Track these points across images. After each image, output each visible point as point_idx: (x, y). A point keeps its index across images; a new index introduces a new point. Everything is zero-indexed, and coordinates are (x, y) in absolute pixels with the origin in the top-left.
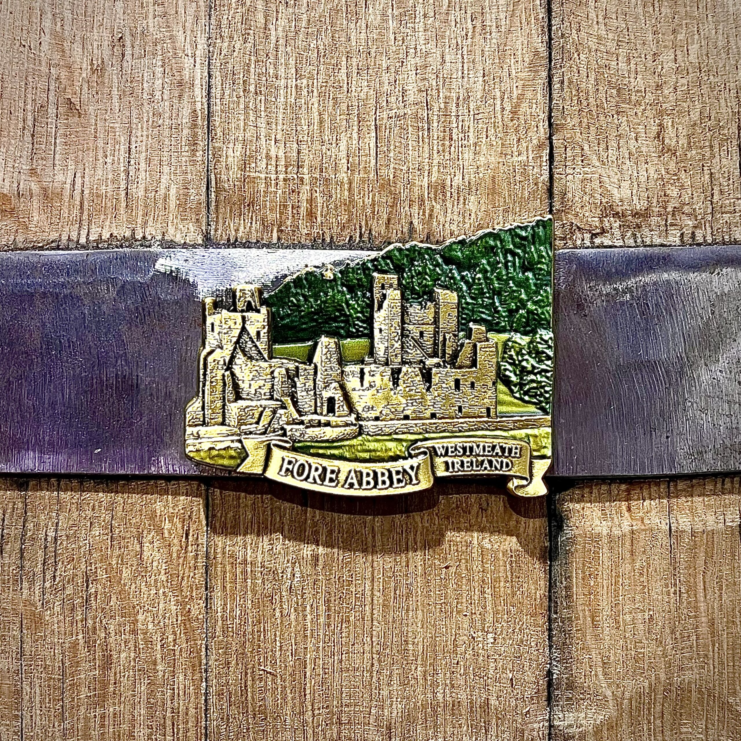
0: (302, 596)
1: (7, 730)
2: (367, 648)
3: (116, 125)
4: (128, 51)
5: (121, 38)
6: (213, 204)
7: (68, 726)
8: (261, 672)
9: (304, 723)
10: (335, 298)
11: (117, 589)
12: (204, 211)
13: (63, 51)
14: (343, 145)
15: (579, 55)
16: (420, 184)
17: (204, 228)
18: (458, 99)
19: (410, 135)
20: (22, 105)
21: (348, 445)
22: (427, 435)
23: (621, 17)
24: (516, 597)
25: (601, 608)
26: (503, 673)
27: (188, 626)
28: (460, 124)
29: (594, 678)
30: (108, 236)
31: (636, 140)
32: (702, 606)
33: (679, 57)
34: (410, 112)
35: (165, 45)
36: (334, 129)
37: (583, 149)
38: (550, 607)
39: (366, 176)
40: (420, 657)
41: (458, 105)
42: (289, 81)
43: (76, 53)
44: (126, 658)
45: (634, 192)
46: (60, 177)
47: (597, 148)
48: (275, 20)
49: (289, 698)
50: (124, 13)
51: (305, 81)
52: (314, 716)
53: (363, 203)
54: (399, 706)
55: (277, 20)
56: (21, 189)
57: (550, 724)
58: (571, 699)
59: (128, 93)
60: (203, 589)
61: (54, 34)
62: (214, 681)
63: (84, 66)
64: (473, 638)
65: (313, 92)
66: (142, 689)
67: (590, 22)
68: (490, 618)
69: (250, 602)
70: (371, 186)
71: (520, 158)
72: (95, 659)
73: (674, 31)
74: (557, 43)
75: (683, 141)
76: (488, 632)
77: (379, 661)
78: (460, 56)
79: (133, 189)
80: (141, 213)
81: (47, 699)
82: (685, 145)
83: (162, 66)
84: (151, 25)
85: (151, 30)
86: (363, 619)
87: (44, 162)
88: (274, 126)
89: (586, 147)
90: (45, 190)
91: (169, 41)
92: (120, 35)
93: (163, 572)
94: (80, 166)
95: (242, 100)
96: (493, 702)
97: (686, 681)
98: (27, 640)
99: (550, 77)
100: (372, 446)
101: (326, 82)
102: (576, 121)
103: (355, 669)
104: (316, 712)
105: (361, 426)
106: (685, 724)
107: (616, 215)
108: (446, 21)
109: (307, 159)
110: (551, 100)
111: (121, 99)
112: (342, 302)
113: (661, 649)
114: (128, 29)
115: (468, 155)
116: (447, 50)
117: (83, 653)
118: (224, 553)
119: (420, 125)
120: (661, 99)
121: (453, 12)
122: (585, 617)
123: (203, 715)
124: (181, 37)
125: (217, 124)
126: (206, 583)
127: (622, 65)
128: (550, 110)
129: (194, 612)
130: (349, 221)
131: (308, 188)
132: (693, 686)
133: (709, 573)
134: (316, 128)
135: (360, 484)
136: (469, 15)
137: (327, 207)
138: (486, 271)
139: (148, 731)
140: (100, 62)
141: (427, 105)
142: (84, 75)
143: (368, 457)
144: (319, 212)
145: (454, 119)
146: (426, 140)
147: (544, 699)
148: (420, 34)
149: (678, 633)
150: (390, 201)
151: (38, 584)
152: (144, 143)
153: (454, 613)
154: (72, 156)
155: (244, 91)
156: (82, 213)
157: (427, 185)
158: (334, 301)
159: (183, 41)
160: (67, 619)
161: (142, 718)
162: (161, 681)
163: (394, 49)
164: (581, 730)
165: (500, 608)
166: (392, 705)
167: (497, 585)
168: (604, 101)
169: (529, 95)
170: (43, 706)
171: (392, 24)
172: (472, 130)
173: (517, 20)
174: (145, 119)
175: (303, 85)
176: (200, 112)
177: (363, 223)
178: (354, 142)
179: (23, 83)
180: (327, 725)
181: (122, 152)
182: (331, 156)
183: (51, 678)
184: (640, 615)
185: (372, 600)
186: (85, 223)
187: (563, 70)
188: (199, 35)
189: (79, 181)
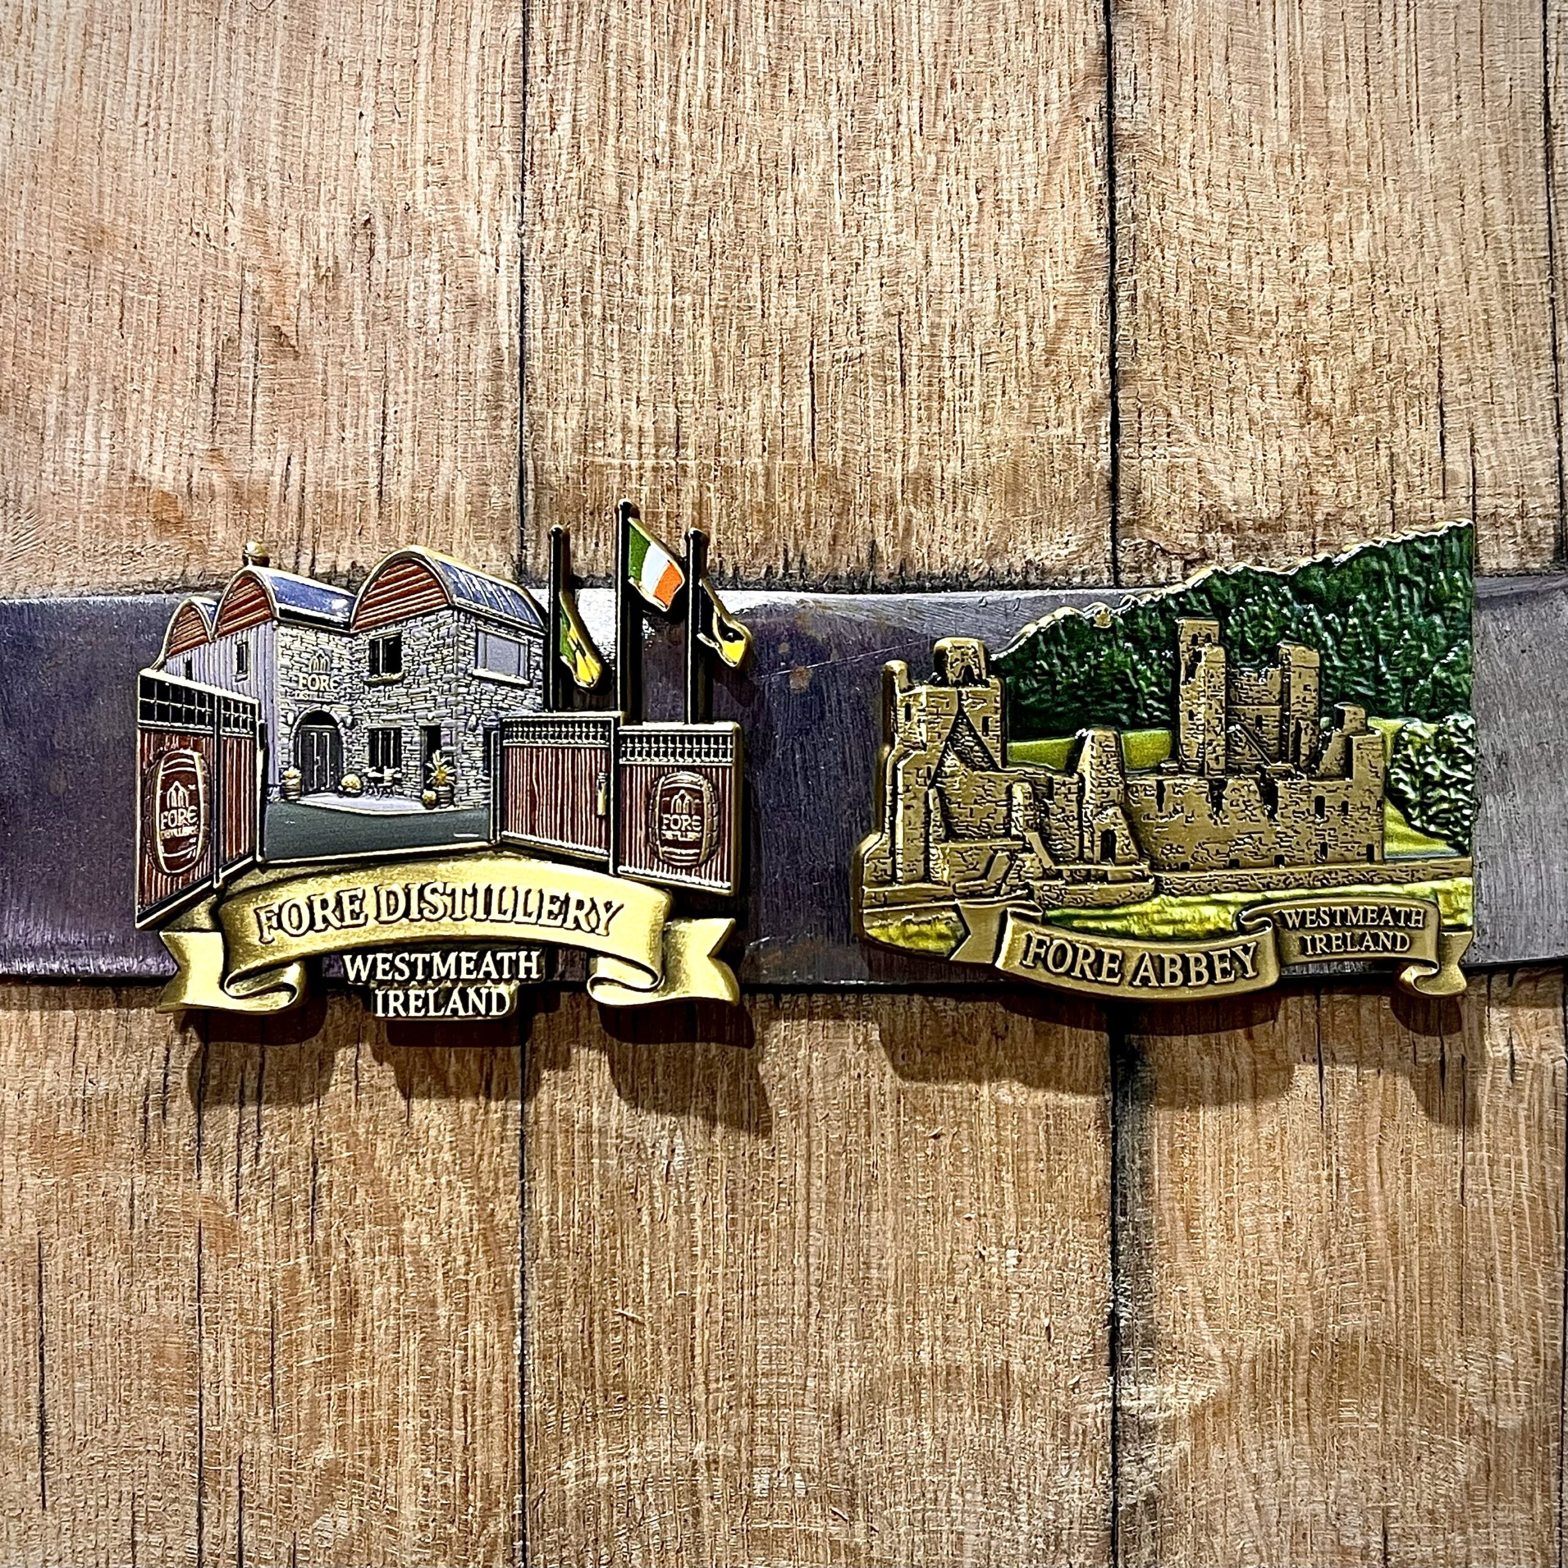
0: (688, 1187)
1: (176, 1422)
2: (799, 1275)
3: (362, 374)
4: (381, 245)
5: (368, 221)
6: (531, 511)
7: (282, 1415)
8: (617, 1319)
9: (692, 1405)
10: (1113, 661)
11: (367, 1176)
12: (514, 524)
13: (266, 243)
14: (755, 408)
15: (1162, 251)
16: (889, 474)
17: (515, 553)
18: (954, 328)
19: (871, 392)
20: (194, 337)
21: (1137, 914)
22: (1269, 894)
23: (1235, 183)
24: (1055, 1188)
25: (1201, 1204)
26: (1033, 1317)
27: (491, 1239)
28: (957, 372)
29: (1190, 1326)
30: (348, 566)
31: (1262, 397)
32: (1376, 1202)
33: (1337, 254)
34: (870, 351)
35: (445, 234)
36: (738, 380)
37: (1169, 415)
38: (1113, 1203)
39: (795, 462)
40: (890, 1291)
41: (953, 338)
42: (662, 298)
43: (288, 247)
44: (383, 1295)
45: (1259, 487)
46: (262, 464)
47: (1193, 413)
48: (636, 191)
49: (665, 1363)
50: (373, 178)
51: (688, 298)
52: (708, 1392)
53: (791, 509)
54: (856, 1375)
55: (640, 191)
56: (194, 484)
57: (1114, 1404)
58: (1151, 1361)
59: (381, 318)
60: (517, 1176)
61: (250, 214)
62: (536, 1335)
63: (304, 270)
64: (982, 1257)
65: (702, 316)
66: (412, 1348)
67: (1183, 192)
68: (1010, 1223)
69: (597, 1198)
70: (803, 479)
71: (1060, 431)
72: (328, 1298)
73: (1327, 207)
74: (1125, 231)
75: (1342, 399)
76: (1007, 1247)
77: (821, 1297)
78: (956, 254)
79: (390, 484)
80: (404, 526)
81: (245, 1368)
82: (1347, 406)
83: (440, 271)
84: (420, 198)
85: (421, 207)
86: (793, 1226)
87: (235, 438)
88: (635, 376)
89: (1175, 411)
90: (236, 485)
91: (451, 228)
92: (366, 217)
93: (447, 1147)
94: (298, 444)
95: (580, 331)
96: (1017, 1367)
97: (1350, 1331)
98: (210, 1266)
99: (1112, 291)
100: (1177, 913)
101: (726, 299)
102: (1156, 366)
103: (779, 1313)
104: (713, 1386)
105: (1158, 880)
106: (1347, 1405)
107: (1227, 528)
108: (933, 193)
109: (693, 435)
110: (1114, 329)
111: (367, 328)
112: (1126, 666)
113: (1305, 1275)
114: (380, 206)
115: (971, 425)
116: (935, 244)
117: (307, 1285)
118: (552, 1113)
119: (889, 373)
120: (1304, 325)
121: (945, 177)
122: (1174, 1221)
123: (517, 1393)
124: (472, 220)
125: (537, 372)
126: (522, 1165)
127: (1238, 269)
128: (1113, 348)
129: (501, 1216)
130: (766, 539)
131: (695, 483)
132: (1361, 1339)
133: (1388, 1145)
134: (708, 378)
135: (1161, 979)
136: (972, 182)
137: (728, 515)
138: (1365, 613)
139: (420, 1422)
140: (331, 263)
141: (900, 340)
142: (304, 286)
143: (1170, 933)
144: (714, 524)
145: (946, 363)
146: (899, 400)
147: (1103, 1362)
148: (888, 215)
149: (1334, 1248)
150: (836, 505)
151: (229, 1169)
152: (410, 405)
153: (950, 1215)
154: (284, 427)
155: (584, 314)
156: (301, 526)
157: (900, 478)
158: (1112, 667)
159: (476, 227)
160: (280, 1229)
161: (411, 1398)
162: (443, 1336)
163: (843, 241)
164: (1167, 1414)
165: (1027, 1206)
166: (842, 1373)
167: (1023, 1167)
168: (1206, 330)
169: (1076, 320)
170: (239, 1380)
171: (839, 201)
172: (977, 382)
173: (1055, 191)
174: (411, 364)
175: (685, 305)
176: (506, 352)
177: (791, 544)
178: (774, 404)
179: (197, 299)
180: (731, 1408)
181: (371, 421)
182: (735, 428)
183: (252, 1332)
184: (1268, 1218)
185: (808, 1194)
186: (308, 545)
187: (1135, 277)
188: (504, 217)
189: (295, 470)
